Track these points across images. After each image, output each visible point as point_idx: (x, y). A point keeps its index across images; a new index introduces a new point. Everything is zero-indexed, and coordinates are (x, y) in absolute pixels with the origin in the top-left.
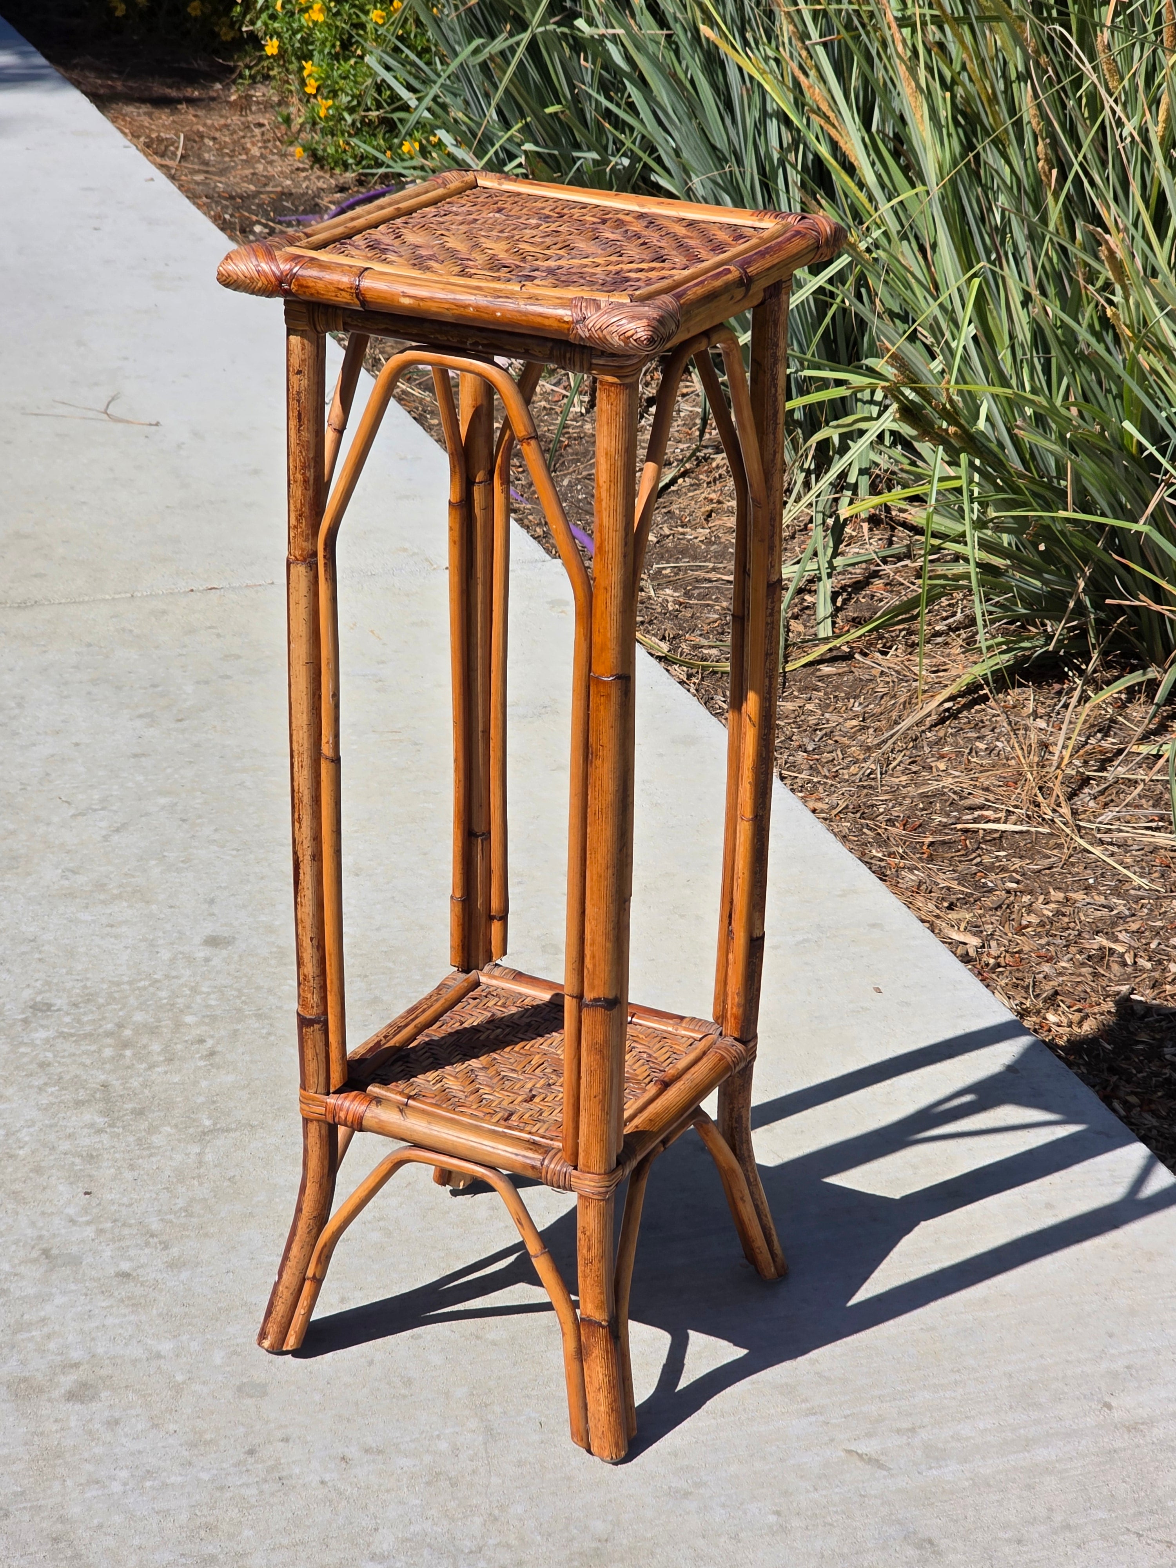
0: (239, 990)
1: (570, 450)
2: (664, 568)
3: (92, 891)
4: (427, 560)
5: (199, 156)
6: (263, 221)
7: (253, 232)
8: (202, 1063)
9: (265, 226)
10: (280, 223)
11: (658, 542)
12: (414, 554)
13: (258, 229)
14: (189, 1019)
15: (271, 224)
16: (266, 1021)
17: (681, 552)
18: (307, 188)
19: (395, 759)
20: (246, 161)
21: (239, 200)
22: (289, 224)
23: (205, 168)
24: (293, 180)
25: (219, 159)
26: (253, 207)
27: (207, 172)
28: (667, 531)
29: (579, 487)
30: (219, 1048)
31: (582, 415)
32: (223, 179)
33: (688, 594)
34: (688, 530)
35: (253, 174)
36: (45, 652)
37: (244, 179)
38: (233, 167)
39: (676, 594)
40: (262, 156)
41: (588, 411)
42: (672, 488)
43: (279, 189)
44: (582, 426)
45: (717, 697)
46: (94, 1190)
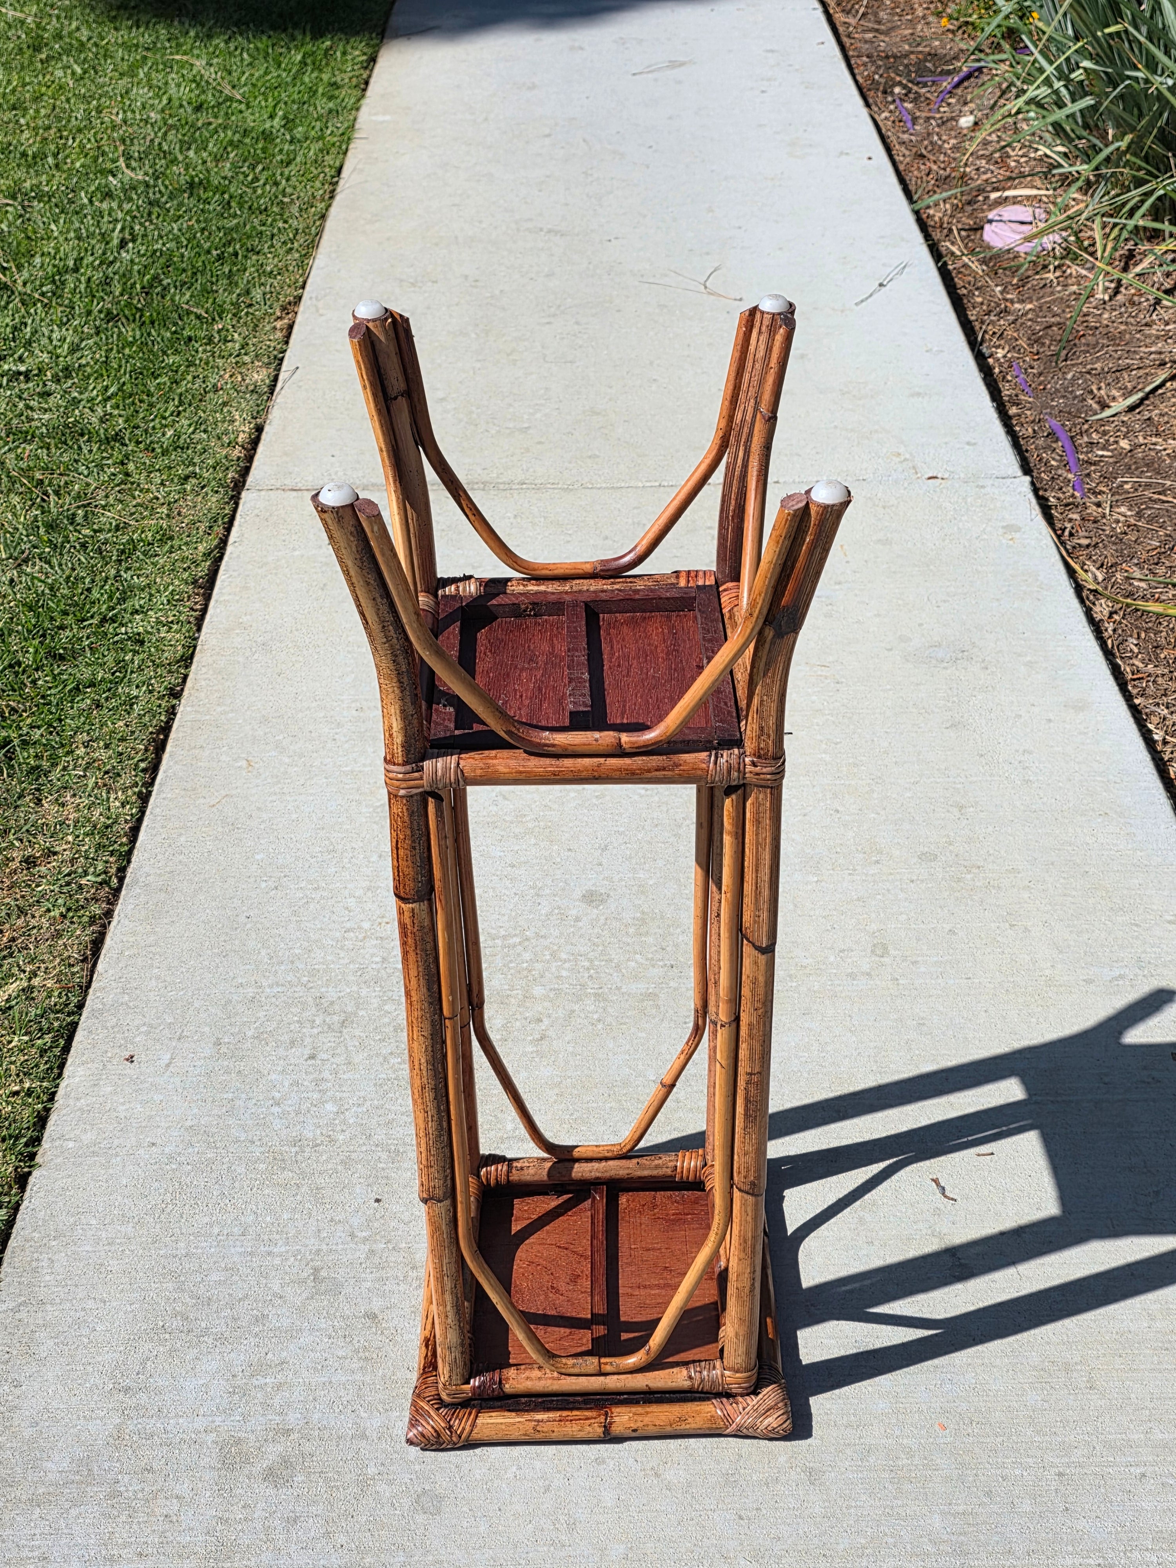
0: (591, 961)
1: (1083, 340)
2: (1126, 482)
3: (512, 822)
4: (914, 467)
5: (876, 14)
6: (904, 82)
7: (892, 93)
8: (530, 1049)
9: (905, 87)
10: (918, 84)
11: (1130, 451)
12: (906, 460)
13: (897, 90)
14: (538, 991)
15: (910, 85)
16: (602, 1004)
17: (1147, 465)
18: (951, 49)
19: (814, 698)
20: (911, 21)
21: (892, 60)
22: (925, 85)
23: (876, 27)
24: (941, 41)
25: (889, 17)
26: (901, 68)
27: (877, 30)
28: (1141, 440)
29: (1080, 382)
30: (550, 1033)
31: (1105, 303)
32: (887, 39)
33: (1139, 515)
34: (1160, 440)
35: (912, 34)
36: (568, 542)
37: (904, 39)
38: (899, 26)
39: (1129, 513)
40: (924, 17)
41: (1111, 299)
42: (1160, 391)
43: (927, 49)
44: (1100, 315)
45: (1130, 640)
46: (384, 1198)
